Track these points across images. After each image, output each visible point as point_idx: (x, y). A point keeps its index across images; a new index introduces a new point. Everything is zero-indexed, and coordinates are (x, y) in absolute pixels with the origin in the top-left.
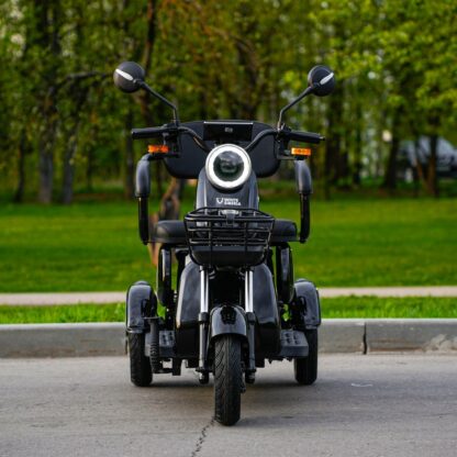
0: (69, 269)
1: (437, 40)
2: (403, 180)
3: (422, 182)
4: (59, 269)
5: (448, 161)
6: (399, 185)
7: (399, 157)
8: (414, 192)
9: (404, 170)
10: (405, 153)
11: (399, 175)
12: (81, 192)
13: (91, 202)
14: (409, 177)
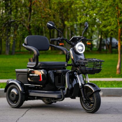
0: (8, 73)
1: (105, 13)
2: (103, 49)
3: (108, 49)
4: (5, 73)
5: (115, 44)
6: (102, 50)
7: (102, 43)
8: (106, 52)
9: (104, 46)
10: (104, 42)
11: (102, 47)
12: (17, 52)
13: (20, 54)
14: (105, 48)
